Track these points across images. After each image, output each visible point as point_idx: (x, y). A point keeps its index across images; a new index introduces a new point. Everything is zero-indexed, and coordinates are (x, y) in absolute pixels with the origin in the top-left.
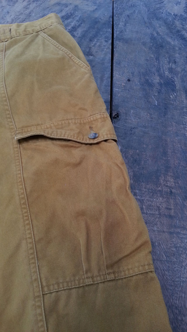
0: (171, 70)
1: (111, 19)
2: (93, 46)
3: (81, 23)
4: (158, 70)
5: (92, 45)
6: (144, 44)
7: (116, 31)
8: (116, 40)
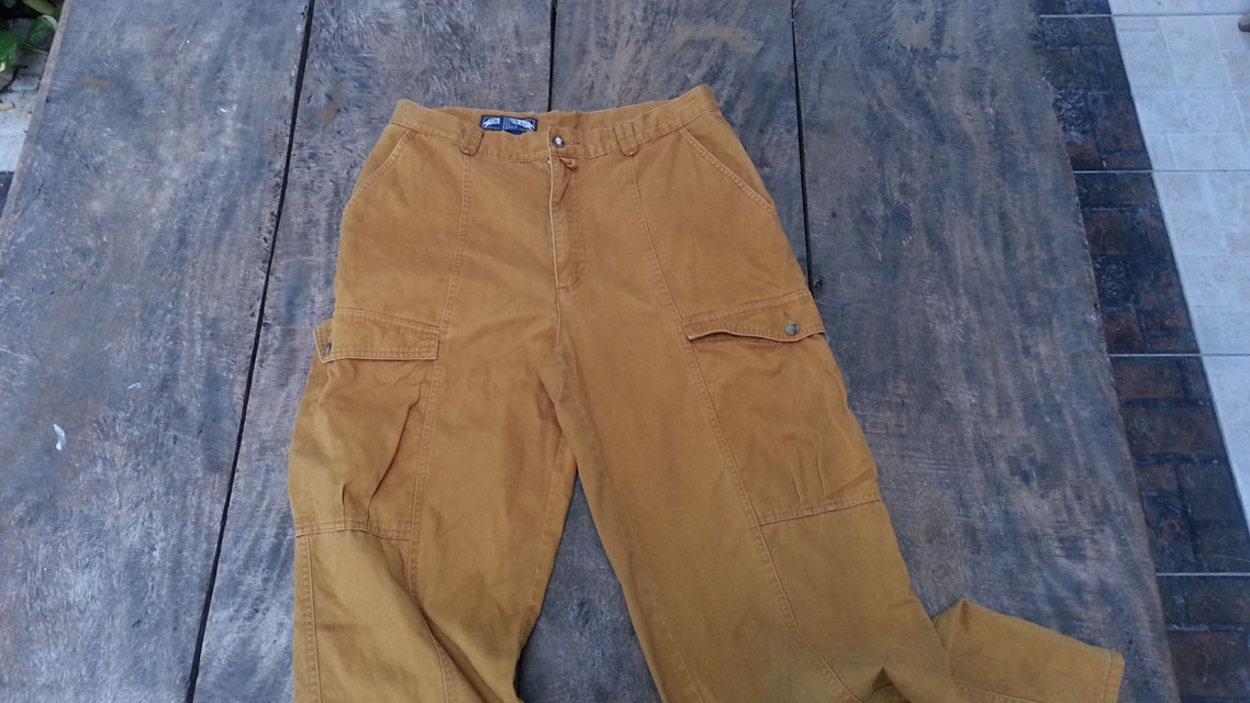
0: (903, 187)
1: (793, 74)
2: (767, 144)
3: (740, 90)
4: (882, 189)
5: (766, 141)
6: (856, 132)
7: (805, 108)
8: (807, 128)
